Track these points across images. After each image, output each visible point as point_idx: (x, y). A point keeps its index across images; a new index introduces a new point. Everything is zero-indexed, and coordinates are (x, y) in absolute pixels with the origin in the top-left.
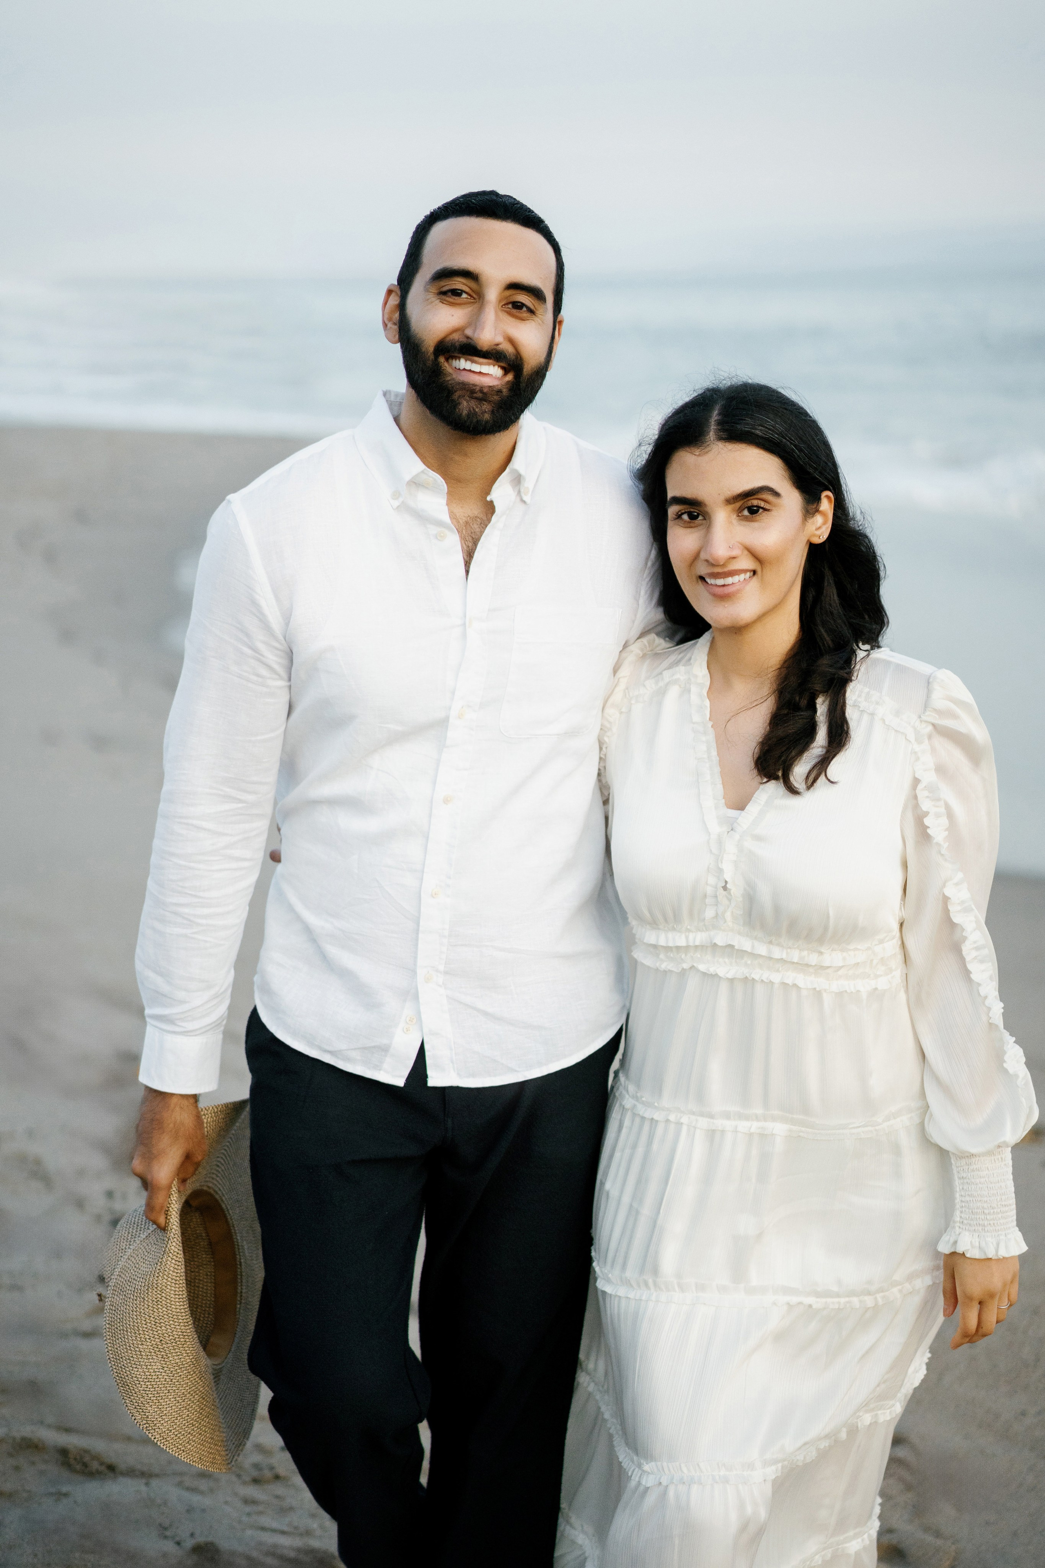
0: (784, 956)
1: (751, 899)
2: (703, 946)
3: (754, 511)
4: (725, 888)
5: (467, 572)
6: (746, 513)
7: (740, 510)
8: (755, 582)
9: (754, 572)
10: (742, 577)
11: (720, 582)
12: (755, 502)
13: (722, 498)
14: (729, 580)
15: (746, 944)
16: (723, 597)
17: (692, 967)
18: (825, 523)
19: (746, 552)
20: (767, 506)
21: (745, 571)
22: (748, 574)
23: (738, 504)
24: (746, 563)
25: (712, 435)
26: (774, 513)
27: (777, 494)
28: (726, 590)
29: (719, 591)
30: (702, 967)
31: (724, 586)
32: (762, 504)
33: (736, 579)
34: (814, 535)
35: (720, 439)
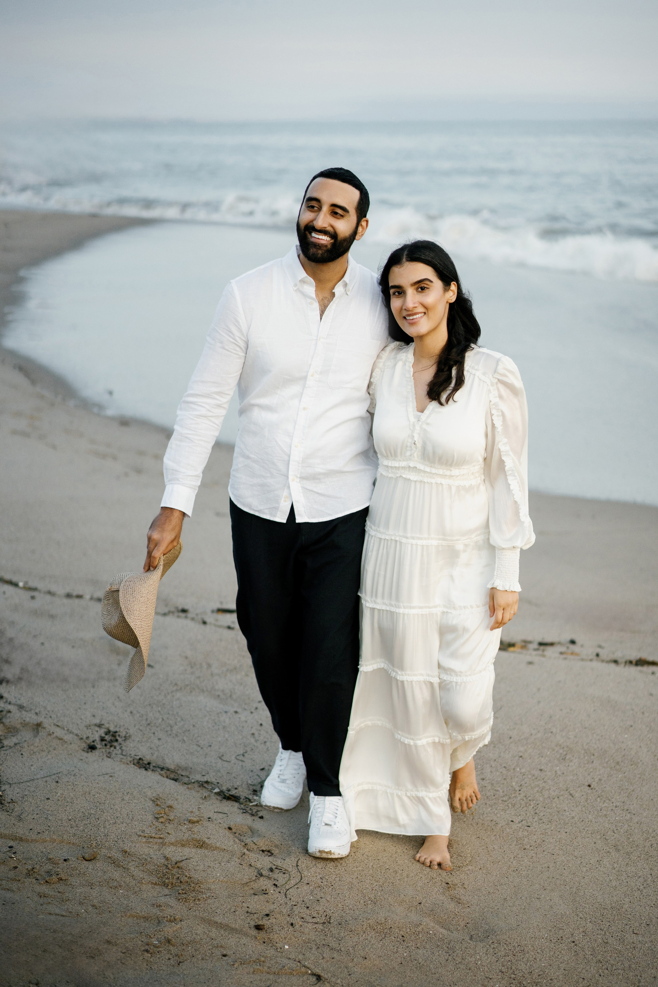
0: (437, 472)
1: (424, 448)
2: (405, 467)
3: (423, 289)
4: (415, 444)
5: (321, 319)
6: (420, 290)
7: (417, 289)
8: (425, 317)
9: (425, 313)
10: (420, 315)
11: (411, 318)
12: (423, 285)
13: (409, 284)
14: (415, 317)
15: (421, 467)
16: (412, 324)
17: (401, 476)
18: (454, 294)
19: (421, 305)
20: (427, 287)
21: (421, 313)
22: (422, 314)
23: (416, 286)
24: (421, 309)
25: (404, 260)
26: (430, 289)
27: (431, 282)
28: (414, 321)
29: (411, 321)
30: (404, 476)
31: (413, 319)
32: (425, 286)
33: (417, 316)
34: (450, 299)
35: (407, 261)
